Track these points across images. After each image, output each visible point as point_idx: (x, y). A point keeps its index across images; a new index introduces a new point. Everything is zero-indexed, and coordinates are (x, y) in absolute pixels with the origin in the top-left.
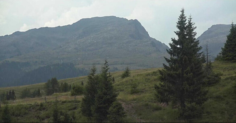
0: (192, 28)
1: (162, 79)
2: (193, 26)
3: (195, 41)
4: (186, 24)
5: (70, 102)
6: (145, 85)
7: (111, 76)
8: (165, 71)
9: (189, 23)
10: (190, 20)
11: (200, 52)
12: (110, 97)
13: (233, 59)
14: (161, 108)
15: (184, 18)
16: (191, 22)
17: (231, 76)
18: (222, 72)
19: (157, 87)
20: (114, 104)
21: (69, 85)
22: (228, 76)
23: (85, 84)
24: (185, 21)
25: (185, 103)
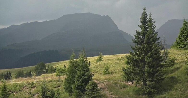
0: (152, 22)
1: (128, 63)
2: (153, 21)
3: (154, 33)
4: (147, 19)
5: (55, 81)
6: (115, 68)
7: (88, 60)
8: (131, 57)
9: (150, 18)
10: (150, 16)
11: (158, 41)
12: (87, 77)
13: (185, 47)
14: (127, 86)
15: (146, 14)
16: (151, 17)
17: (183, 60)
18: (176, 58)
19: (124, 70)
20: (90, 83)
21: (54, 68)
22: (181, 61)
23: (67, 67)
24: (146, 17)
25: (146, 82)
